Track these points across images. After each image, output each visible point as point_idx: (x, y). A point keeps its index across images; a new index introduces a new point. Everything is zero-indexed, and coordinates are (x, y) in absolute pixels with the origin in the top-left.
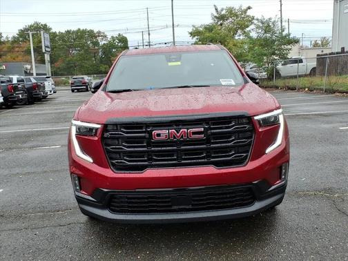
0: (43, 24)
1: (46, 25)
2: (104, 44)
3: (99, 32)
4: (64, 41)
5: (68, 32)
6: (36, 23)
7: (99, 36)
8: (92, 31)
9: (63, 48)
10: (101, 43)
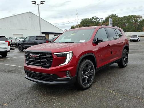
0: (115, 14)
1: (116, 15)
2: (140, 21)
3: (139, 16)
4: (122, 21)
5: (125, 17)
6: (112, 14)
7: (138, 17)
8: (135, 16)
9: (121, 24)
10: (139, 20)
